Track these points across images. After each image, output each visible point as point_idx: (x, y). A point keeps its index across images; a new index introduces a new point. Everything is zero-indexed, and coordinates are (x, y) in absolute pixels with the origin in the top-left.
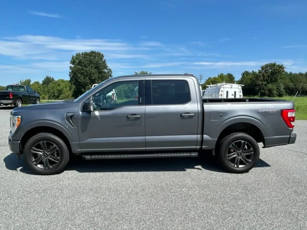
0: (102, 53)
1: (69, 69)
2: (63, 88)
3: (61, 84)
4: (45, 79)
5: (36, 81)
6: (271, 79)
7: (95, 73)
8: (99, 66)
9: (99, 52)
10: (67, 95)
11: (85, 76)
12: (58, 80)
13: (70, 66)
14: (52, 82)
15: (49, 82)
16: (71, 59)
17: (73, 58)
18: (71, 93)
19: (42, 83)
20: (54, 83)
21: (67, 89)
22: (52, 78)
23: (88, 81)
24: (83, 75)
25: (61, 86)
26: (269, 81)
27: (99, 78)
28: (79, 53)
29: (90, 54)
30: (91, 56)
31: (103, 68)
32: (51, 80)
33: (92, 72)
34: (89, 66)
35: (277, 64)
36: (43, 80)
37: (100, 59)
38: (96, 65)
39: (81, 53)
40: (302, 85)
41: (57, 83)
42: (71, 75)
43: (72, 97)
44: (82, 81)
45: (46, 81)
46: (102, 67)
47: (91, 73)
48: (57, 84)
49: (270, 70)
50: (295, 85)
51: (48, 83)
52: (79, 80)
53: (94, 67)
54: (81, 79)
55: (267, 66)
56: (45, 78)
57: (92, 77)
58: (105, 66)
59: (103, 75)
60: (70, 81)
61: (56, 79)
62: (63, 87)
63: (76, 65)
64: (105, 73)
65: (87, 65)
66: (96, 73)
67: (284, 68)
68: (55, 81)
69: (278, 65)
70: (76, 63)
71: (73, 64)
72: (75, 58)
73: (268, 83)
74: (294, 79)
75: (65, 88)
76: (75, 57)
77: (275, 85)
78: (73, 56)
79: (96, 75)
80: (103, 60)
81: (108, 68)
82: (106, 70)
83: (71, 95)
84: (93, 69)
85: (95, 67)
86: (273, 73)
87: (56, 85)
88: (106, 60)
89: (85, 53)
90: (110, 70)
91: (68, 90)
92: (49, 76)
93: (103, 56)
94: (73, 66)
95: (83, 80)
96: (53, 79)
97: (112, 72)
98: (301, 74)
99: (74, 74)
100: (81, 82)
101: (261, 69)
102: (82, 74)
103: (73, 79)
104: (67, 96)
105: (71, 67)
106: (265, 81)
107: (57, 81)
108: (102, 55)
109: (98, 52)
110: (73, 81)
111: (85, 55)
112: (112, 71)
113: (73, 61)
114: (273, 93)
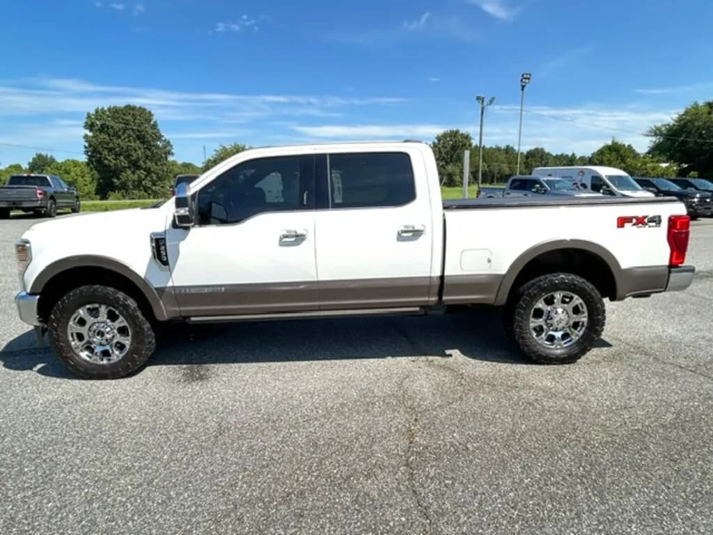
0: (148, 109)
1: (83, 140)
2: (76, 177)
3: (72, 169)
4: (34, 159)
5: (13, 163)
6: (452, 157)
7: (137, 148)
8: (144, 135)
9: (142, 106)
10: (86, 191)
11: (117, 155)
12: (63, 160)
13: (83, 134)
14: (52, 166)
15: (44, 166)
16: (85, 120)
17: (89, 116)
18: (92, 188)
19: (27, 167)
20: (57, 168)
21: (85, 181)
22: (49, 156)
23: (125, 163)
24: (113, 152)
25: (73, 174)
26: (449, 160)
27: (147, 157)
28: (103, 109)
29: (124, 111)
30: (127, 114)
31: (154, 140)
32: (49, 160)
33: (131, 146)
34: (124, 133)
35: (461, 132)
36: (31, 161)
37: (146, 120)
38: (137, 133)
39: (106, 109)
40: (499, 165)
41: (61, 167)
42: (88, 152)
43: (96, 194)
44: (111, 164)
45: (36, 164)
46: (151, 136)
47: (129, 148)
48: (63, 168)
49: (451, 143)
50: (488, 166)
51: (43, 168)
52: (106, 162)
53: (134, 136)
54: (110, 160)
55: (445, 135)
56: (35, 156)
57: (132, 156)
58: (158, 135)
59: (155, 151)
60: (88, 164)
61: (60, 159)
62: (76, 175)
63: (96, 131)
64: (157, 147)
65: (120, 133)
66: (140, 149)
67: (471, 138)
68: (58, 163)
69: (462, 134)
70: (97, 128)
71: (91, 130)
72: (93, 117)
73: (447, 163)
74: (488, 157)
75: (80, 179)
76: (93, 115)
77: (458, 166)
78: (88, 114)
79: (139, 152)
80: (152, 123)
81: (163, 139)
82: (159, 143)
83: (94, 192)
84: (132, 140)
85: (137, 136)
86: (454, 148)
87: (61, 172)
88: (158, 123)
89: (115, 107)
90: (168, 143)
91: (88, 182)
92: (44, 153)
93: (150, 114)
94: (90, 134)
95: (114, 162)
96: (53, 160)
97: (171, 146)
98: (498, 149)
99: (94, 151)
100: (109, 166)
101: (436, 141)
102: (110, 150)
103: (94, 159)
104: (87, 194)
105: (86, 136)
106: (442, 160)
107: (62, 163)
108: (150, 112)
109: (140, 108)
110: (93, 164)
111: (114, 113)
112: (172, 143)
113: (90, 123)
114: (455, 181)
